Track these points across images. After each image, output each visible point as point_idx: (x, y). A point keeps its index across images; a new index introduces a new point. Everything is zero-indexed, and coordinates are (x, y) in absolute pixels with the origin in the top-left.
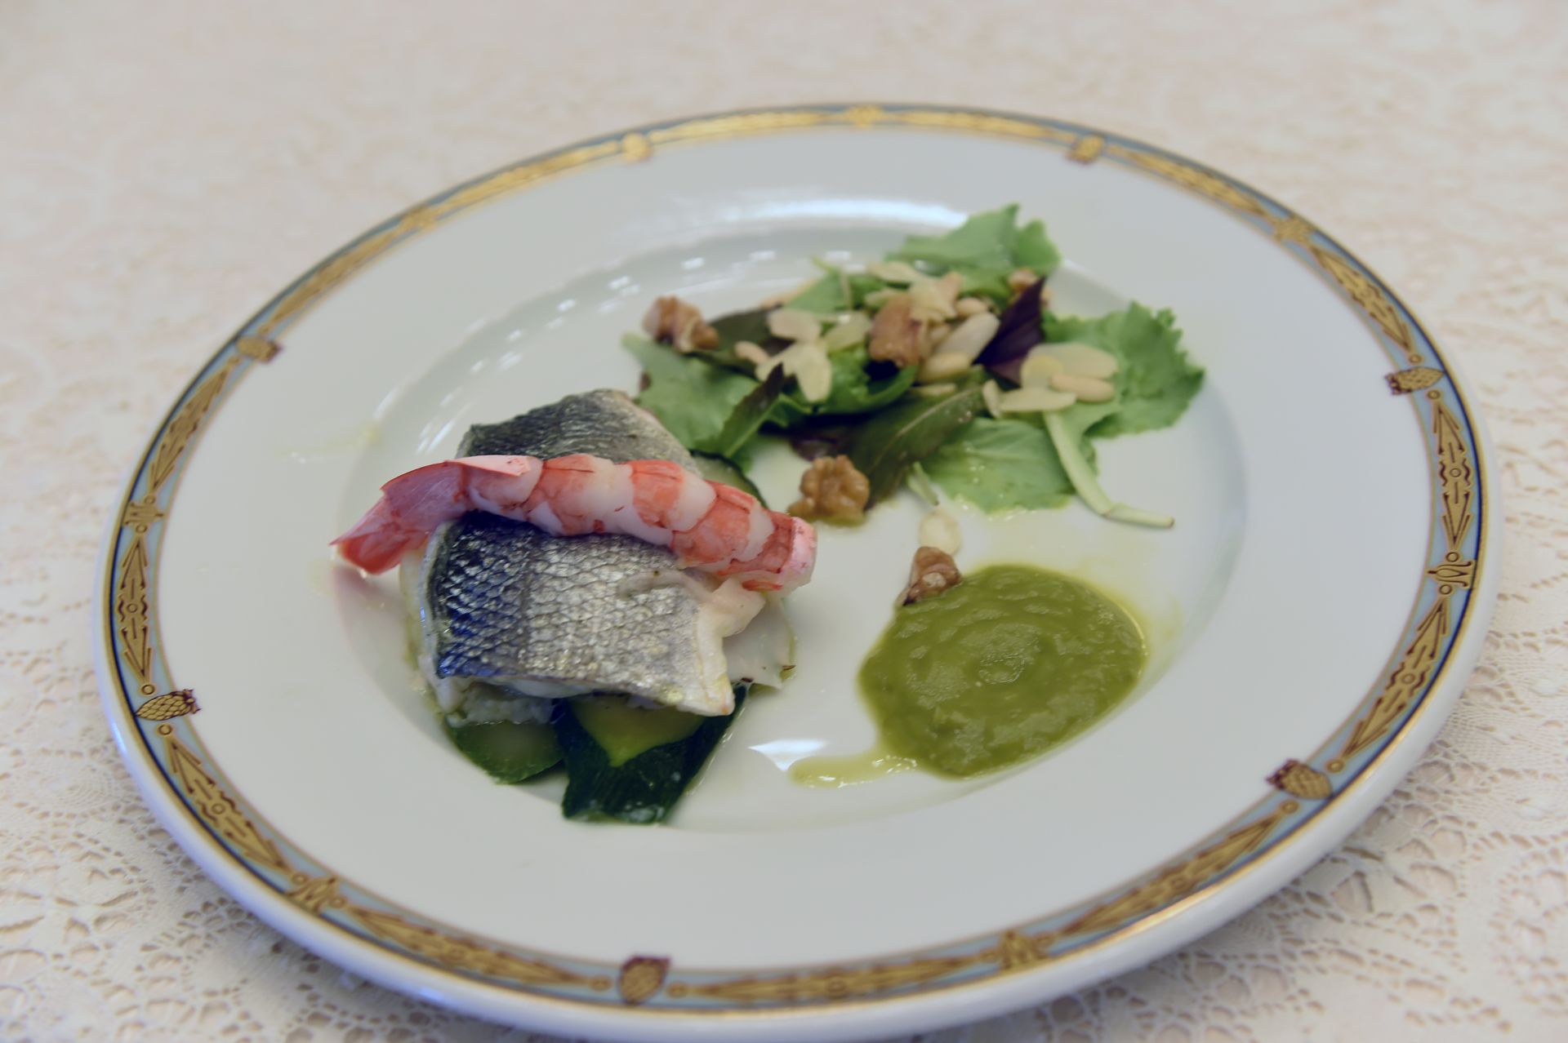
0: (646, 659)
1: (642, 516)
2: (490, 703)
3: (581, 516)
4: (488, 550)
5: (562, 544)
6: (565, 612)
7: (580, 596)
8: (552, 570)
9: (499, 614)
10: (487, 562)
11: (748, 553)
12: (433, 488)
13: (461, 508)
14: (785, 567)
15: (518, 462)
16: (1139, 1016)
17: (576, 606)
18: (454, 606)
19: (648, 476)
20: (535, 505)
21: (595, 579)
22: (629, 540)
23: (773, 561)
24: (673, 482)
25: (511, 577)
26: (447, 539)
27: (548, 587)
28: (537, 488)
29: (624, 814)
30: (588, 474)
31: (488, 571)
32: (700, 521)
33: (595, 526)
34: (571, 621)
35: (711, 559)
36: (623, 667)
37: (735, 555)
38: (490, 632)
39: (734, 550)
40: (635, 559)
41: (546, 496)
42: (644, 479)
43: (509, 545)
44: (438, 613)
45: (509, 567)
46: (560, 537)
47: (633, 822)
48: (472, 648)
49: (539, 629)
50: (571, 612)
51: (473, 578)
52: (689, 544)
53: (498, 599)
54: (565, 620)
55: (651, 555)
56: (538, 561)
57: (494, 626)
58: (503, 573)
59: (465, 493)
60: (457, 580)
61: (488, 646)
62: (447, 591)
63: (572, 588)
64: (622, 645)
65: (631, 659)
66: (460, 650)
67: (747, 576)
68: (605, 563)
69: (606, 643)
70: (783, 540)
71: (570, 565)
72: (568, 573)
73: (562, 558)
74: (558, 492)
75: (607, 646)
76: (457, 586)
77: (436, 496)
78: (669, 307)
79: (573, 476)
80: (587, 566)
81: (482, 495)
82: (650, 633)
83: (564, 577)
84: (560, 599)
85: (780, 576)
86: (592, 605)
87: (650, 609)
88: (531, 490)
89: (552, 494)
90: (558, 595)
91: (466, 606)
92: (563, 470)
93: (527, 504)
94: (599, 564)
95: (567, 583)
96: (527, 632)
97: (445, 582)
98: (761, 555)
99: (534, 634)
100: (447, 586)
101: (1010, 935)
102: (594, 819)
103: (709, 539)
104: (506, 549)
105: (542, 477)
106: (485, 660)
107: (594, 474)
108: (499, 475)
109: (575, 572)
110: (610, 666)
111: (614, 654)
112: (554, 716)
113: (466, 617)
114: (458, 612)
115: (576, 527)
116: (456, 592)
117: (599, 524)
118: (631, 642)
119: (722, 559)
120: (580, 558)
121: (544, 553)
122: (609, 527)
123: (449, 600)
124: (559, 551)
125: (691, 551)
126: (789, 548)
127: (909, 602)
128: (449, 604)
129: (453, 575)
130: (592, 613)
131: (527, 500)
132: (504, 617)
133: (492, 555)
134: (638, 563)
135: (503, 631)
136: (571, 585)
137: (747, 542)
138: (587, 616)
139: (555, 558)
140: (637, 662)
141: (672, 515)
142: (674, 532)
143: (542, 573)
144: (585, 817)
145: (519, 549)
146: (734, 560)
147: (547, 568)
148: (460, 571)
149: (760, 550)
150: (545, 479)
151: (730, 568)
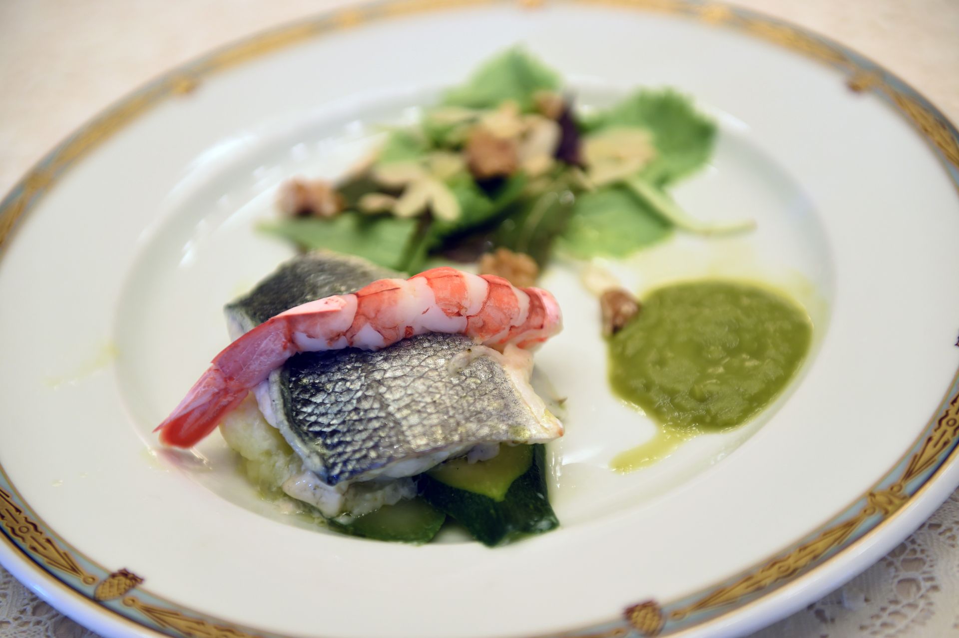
0: (493, 413)
1: (444, 311)
2: (368, 496)
3: (395, 327)
4: (324, 379)
5: (385, 354)
6: (420, 399)
7: (424, 384)
8: (388, 375)
9: (364, 419)
10: (329, 386)
11: (519, 320)
12: (263, 345)
13: (287, 354)
14: (546, 323)
15: (333, 300)
16: (940, 534)
17: (425, 392)
18: (317, 428)
19: (439, 279)
20: (359, 328)
21: (427, 369)
22: (434, 336)
23: (536, 321)
24: (458, 278)
25: (358, 391)
26: (283, 383)
27: (395, 386)
28: (358, 314)
29: (533, 528)
30: (396, 291)
31: (332, 394)
32: (485, 303)
33: (407, 331)
34: (427, 403)
35: (496, 331)
36: (482, 424)
37: (513, 323)
38: (364, 435)
39: (511, 318)
40: (445, 347)
41: (368, 318)
42: (438, 283)
43: (339, 370)
44: (307, 438)
45: (351, 384)
46: (380, 350)
47: (542, 531)
48: (355, 452)
49: (405, 418)
50: (423, 397)
51: (323, 403)
52: (480, 324)
53: (356, 410)
54: (422, 405)
55: (454, 341)
56: (374, 371)
57: (365, 430)
58: (349, 390)
59: (291, 340)
60: (309, 409)
61: (371, 444)
62: (304, 420)
63: (414, 381)
64: (472, 408)
65: (483, 416)
66: (345, 457)
67: (519, 339)
68: (426, 356)
69: (461, 411)
70: (537, 303)
71: (401, 366)
72: (403, 372)
73: (392, 363)
74: (378, 311)
75: (463, 413)
76: (310, 415)
77: (265, 351)
78: (299, 188)
79: (386, 295)
80: (415, 362)
81: (310, 336)
82: (486, 394)
83: (403, 376)
84: (409, 392)
85: (543, 331)
86: (437, 388)
87: (476, 377)
88: (353, 317)
89: (372, 315)
90: (406, 389)
91: (329, 425)
92: (376, 293)
93: (351, 331)
94: (423, 358)
95: (408, 379)
96: (397, 423)
97: (297, 415)
98: (528, 318)
99: (404, 423)
100: (301, 417)
101: (872, 495)
102: (514, 539)
103: (494, 315)
104: (339, 373)
105: (359, 305)
106: (373, 454)
107: (400, 290)
108: (322, 315)
109: (408, 369)
110: (473, 426)
111: (471, 416)
112: (420, 489)
113: (334, 433)
114: (325, 432)
115: (394, 336)
116: (313, 419)
117: (409, 329)
118: (477, 404)
119: (504, 329)
120: (406, 359)
121: (374, 365)
122: (417, 330)
123: (310, 426)
124: (386, 359)
125: (483, 328)
126: (542, 308)
127: (616, 330)
128: (311, 429)
129: (301, 408)
130: (439, 393)
131: (351, 327)
132: (370, 420)
133: (330, 381)
134: (449, 349)
135: (375, 430)
136: (412, 379)
137: (519, 309)
138: (438, 396)
139: (386, 366)
140: (488, 418)
141: (465, 303)
142: (468, 317)
143: (383, 378)
144: (507, 540)
145: (350, 370)
146: (512, 327)
147: (384, 374)
148: (307, 403)
149: (527, 314)
150: (363, 305)
151: (509, 335)
